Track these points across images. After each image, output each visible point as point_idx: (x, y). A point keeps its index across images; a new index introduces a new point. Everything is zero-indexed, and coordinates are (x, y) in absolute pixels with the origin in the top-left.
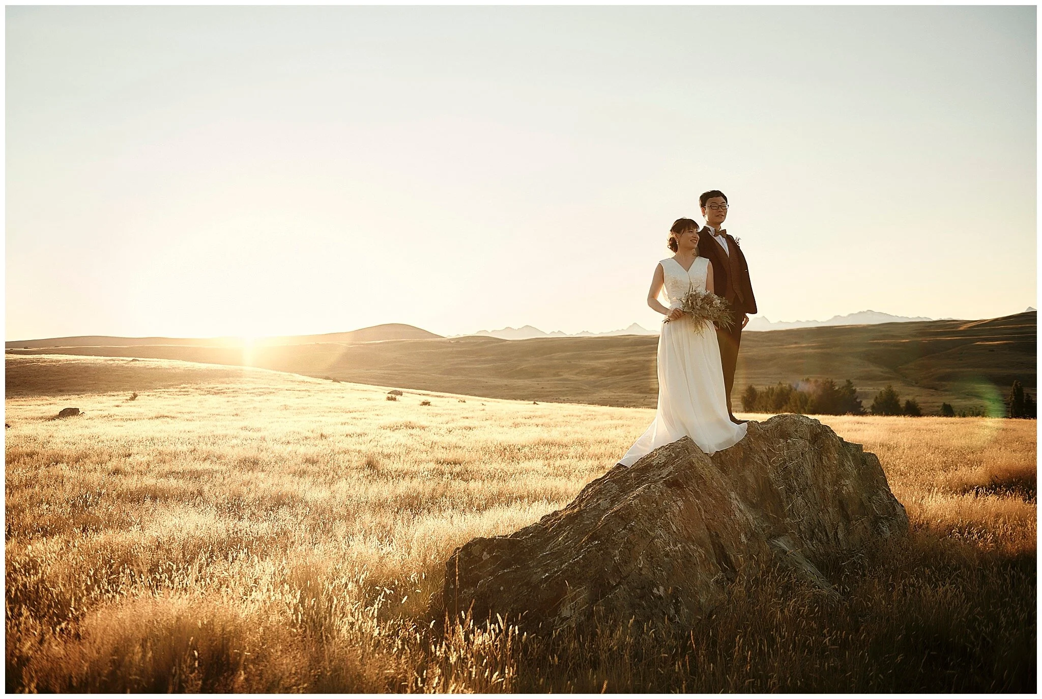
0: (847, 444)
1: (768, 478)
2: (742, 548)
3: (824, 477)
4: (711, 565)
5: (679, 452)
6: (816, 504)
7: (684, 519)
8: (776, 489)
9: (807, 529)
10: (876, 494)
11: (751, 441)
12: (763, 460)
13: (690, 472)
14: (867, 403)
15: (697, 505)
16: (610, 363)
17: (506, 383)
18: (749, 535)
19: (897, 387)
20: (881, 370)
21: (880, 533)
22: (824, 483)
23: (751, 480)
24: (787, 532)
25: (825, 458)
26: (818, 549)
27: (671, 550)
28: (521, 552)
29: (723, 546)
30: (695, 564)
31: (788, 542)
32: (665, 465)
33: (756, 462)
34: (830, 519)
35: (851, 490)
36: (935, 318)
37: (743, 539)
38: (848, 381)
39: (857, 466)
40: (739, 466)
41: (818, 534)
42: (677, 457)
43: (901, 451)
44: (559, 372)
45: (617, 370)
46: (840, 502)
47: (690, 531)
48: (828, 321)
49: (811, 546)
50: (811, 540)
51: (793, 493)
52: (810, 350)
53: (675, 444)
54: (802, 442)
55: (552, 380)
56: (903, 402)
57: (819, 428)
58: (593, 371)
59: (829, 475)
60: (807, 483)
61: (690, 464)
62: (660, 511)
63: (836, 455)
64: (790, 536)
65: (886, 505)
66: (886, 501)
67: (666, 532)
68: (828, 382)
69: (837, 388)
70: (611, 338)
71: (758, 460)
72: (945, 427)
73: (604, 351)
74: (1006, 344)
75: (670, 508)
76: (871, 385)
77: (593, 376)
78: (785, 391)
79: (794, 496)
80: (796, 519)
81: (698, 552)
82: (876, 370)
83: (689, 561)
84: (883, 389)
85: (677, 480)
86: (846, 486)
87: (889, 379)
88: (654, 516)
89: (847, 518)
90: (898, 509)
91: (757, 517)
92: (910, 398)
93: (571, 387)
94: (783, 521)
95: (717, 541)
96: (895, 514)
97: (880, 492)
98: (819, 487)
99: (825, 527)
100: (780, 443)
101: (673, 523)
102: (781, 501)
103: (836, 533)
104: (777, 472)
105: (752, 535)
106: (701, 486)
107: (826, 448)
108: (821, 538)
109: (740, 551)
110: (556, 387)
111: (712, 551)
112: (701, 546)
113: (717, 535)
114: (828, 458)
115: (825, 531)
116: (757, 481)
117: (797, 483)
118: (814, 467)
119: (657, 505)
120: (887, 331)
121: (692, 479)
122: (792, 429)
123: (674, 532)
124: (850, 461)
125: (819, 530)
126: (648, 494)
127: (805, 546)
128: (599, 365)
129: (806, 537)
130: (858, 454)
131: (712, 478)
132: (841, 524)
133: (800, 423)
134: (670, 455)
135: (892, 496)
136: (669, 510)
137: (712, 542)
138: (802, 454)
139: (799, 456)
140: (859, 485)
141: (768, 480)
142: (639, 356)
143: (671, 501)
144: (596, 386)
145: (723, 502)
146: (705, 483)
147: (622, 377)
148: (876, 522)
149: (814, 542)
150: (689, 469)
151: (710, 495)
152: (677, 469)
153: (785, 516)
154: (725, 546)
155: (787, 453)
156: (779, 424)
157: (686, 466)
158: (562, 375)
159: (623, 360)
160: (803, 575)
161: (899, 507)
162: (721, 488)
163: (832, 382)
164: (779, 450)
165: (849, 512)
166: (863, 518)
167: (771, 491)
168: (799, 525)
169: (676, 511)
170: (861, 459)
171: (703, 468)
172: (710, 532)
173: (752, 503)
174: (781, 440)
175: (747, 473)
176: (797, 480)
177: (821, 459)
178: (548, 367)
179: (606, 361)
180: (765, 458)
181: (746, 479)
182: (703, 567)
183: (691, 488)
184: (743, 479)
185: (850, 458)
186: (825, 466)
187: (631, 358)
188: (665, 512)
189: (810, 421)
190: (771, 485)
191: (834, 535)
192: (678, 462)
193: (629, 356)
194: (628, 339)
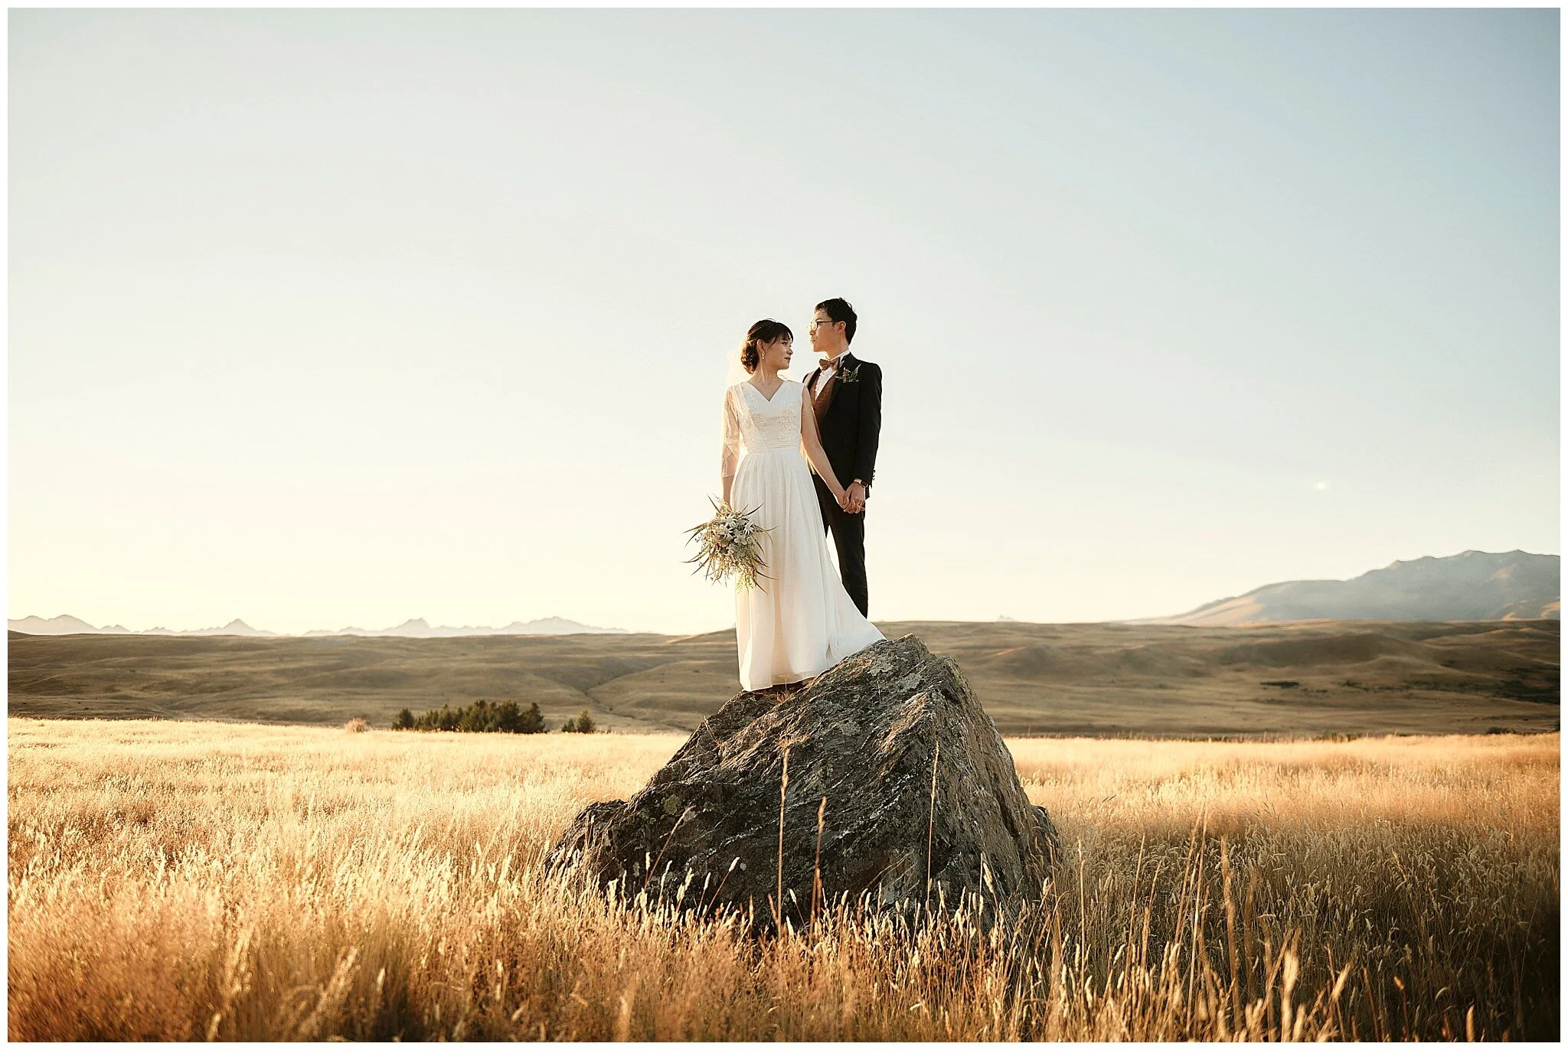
16: (198, 675)
17: (24, 701)
20: (570, 692)
28: (745, 805)
38: (535, 705)
44: (113, 686)
45: (208, 685)
48: (503, 629)
52: (483, 665)
55: (101, 698)
58: (170, 686)
68: (511, 705)
69: (520, 714)
70: (202, 638)
73: (191, 657)
74: (711, 664)
76: (557, 712)
77: (169, 693)
78: (453, 717)
82: (563, 692)
87: (578, 704)
93: (134, 708)
110: (109, 707)
120: (578, 644)
128: (180, 677)
142: (242, 665)
147: (215, 695)
158: (119, 691)
159: (218, 670)
163: (515, 705)
178: (98, 678)
179: (193, 671)
187: (231, 669)
193: (228, 665)
194: (227, 641)
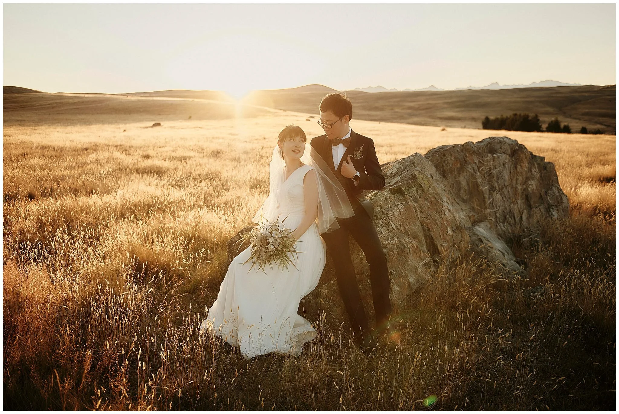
0: (535, 156)
1: (477, 182)
2: (448, 238)
3: (517, 179)
4: (422, 253)
5: (407, 166)
6: (509, 198)
7: (403, 218)
8: (481, 190)
9: (502, 215)
10: (551, 189)
11: (466, 156)
12: (474, 169)
13: (412, 182)
14: (544, 126)
15: (415, 207)
17: (368, 113)
18: (455, 228)
19: (560, 118)
20: (553, 109)
21: (551, 216)
22: (517, 184)
23: (464, 183)
24: (486, 218)
25: (519, 167)
26: (507, 229)
27: (388, 243)
29: (432, 238)
30: (407, 254)
31: (487, 226)
32: (395, 175)
33: (468, 171)
34: (518, 208)
35: (535, 188)
36: (583, 84)
37: (450, 231)
38: (536, 115)
39: (540, 171)
40: (456, 174)
41: (509, 219)
42: (405, 169)
43: (562, 154)
44: (393, 108)
45: (422, 108)
46: (527, 196)
47: (407, 228)
48: (528, 85)
49: (502, 227)
50: (503, 223)
51: (494, 191)
53: (406, 159)
54: (504, 156)
55: (390, 112)
56: (562, 125)
57: (517, 146)
58: (410, 108)
59: (520, 178)
60: (504, 184)
61: (413, 176)
62: (383, 213)
63: (527, 165)
64: (489, 221)
65: (557, 197)
66: (557, 194)
67: (386, 229)
68: (526, 115)
70: (421, 92)
71: (471, 169)
72: (586, 140)
75: (392, 211)
76: (547, 117)
77: (410, 111)
79: (495, 193)
80: (494, 209)
81: (410, 243)
82: (550, 109)
83: (403, 251)
84: (553, 119)
85: (401, 189)
86: (532, 185)
87: (556, 114)
88: (377, 217)
89: (530, 207)
90: (564, 199)
91: (466, 209)
92: (566, 124)
93: (399, 116)
94: (485, 211)
95: (428, 234)
96: (562, 202)
97: (554, 188)
98: (512, 187)
99: (514, 214)
100: (488, 156)
101: (393, 222)
102: (484, 198)
103: (521, 217)
104: (484, 177)
105: (457, 228)
106: (420, 192)
107: (520, 159)
108: (510, 222)
109: (445, 241)
110: (392, 115)
111: (424, 242)
112: (414, 238)
113: (429, 230)
114: (521, 166)
115: (514, 217)
116: (468, 184)
117: (498, 184)
118: (511, 172)
119: (381, 209)
120: (559, 90)
121: (413, 187)
122: (498, 147)
123: (393, 229)
124: (536, 168)
125: (509, 216)
126: (374, 200)
127: (499, 227)
128: (413, 105)
129: (500, 221)
130: (542, 163)
131: (429, 186)
132: (525, 211)
133: (504, 143)
134: (401, 167)
135: (561, 190)
136: (390, 212)
137: (424, 234)
138: (503, 164)
139: (501, 165)
140: (541, 184)
141: (477, 183)
143: (393, 205)
144: (411, 115)
145: (436, 204)
146: (423, 190)
147: (424, 111)
148: (549, 208)
149: (505, 224)
150: (411, 179)
151: (427, 199)
152: (402, 180)
153: (486, 208)
154: (434, 238)
155: (493, 164)
156: (489, 143)
157: (409, 178)
158: (395, 110)
159: (425, 103)
160: (492, 257)
161: (565, 197)
162: (436, 194)
163: (528, 115)
164: (487, 161)
165: (532, 203)
166: (540, 206)
167: (478, 191)
168: (496, 213)
169: (396, 213)
170: (543, 167)
171: (423, 179)
172: (423, 228)
173: (463, 199)
174: (489, 155)
175: (461, 178)
176: (497, 182)
177: (516, 168)
178: (388, 106)
179: (417, 103)
180: (476, 168)
181: (460, 183)
182: (414, 254)
183: (411, 194)
184: (458, 183)
185: (536, 166)
186: (518, 172)
187: (429, 102)
188: (387, 214)
189: (511, 141)
190: (478, 187)
191: (520, 218)
192: (405, 173)
194: (429, 93)
